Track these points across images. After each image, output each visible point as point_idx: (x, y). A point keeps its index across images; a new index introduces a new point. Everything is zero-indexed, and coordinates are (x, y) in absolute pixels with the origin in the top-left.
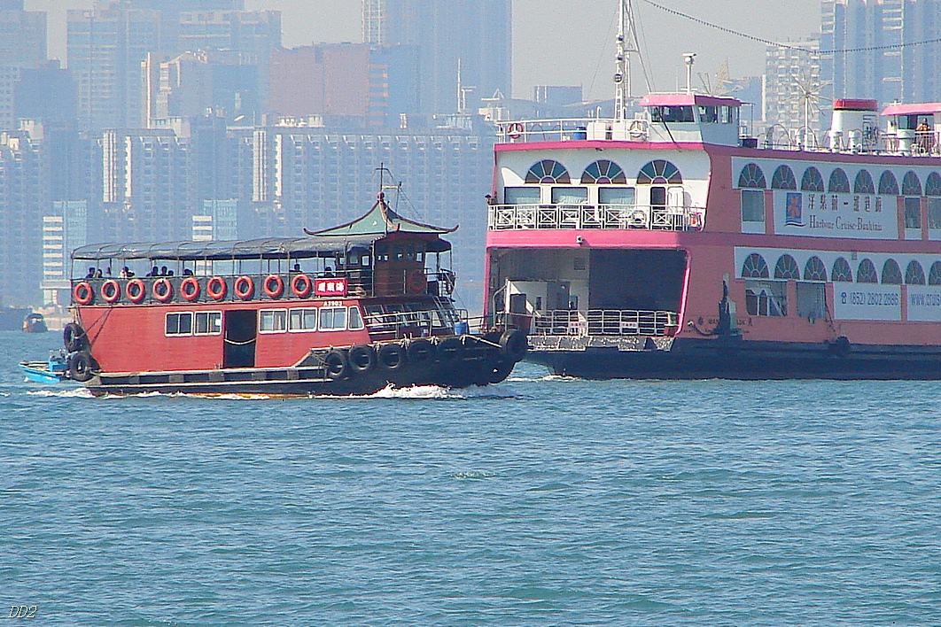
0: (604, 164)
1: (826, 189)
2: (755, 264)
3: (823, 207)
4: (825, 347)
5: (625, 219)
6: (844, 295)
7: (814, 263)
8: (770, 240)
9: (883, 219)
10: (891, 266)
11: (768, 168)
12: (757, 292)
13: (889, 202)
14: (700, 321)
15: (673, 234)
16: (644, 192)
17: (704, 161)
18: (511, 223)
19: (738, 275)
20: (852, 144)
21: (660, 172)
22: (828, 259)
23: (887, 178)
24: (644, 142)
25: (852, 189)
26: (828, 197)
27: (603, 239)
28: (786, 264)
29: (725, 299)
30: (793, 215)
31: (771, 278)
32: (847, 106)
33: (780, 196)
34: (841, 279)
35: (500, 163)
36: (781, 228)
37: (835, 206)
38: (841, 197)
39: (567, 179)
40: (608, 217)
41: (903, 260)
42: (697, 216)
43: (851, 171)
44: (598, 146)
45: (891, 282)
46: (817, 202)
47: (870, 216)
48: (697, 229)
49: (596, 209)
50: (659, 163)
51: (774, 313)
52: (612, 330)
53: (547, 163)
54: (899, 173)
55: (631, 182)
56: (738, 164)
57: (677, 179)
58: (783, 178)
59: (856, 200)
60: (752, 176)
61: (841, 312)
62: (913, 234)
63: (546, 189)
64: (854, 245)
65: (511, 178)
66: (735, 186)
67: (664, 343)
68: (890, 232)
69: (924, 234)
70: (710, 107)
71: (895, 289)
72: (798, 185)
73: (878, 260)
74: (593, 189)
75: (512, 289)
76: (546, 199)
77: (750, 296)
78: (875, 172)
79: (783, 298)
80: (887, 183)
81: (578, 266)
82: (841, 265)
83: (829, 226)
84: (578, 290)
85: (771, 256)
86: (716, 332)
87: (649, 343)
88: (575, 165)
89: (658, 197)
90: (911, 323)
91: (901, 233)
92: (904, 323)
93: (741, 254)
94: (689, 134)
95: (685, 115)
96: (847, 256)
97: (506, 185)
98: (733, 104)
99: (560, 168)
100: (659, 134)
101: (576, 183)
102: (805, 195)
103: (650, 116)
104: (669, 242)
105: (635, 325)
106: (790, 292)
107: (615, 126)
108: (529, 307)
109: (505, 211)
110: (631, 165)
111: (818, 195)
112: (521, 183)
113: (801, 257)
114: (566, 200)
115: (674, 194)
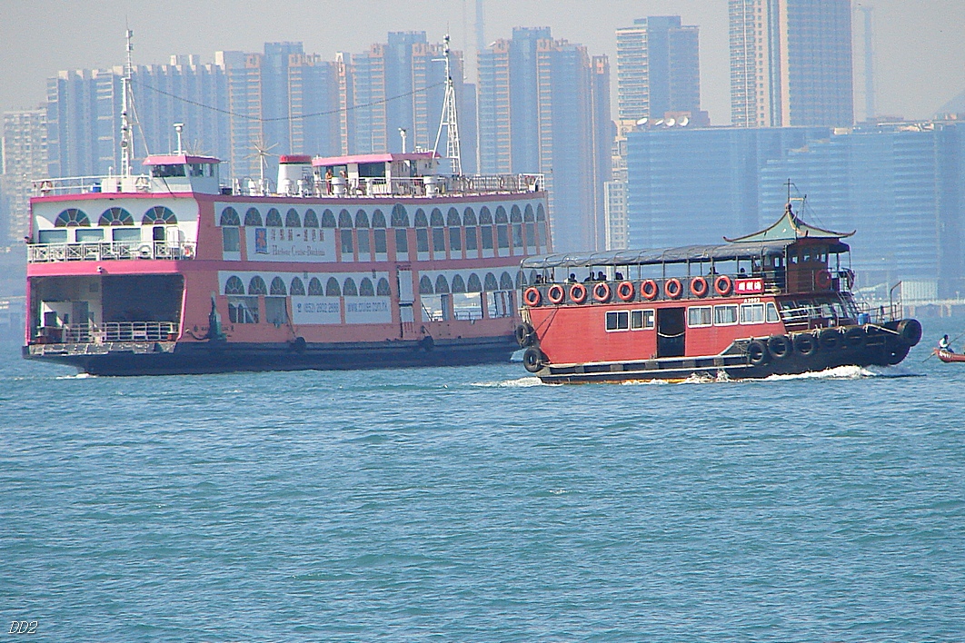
0: (115, 210)
1: (284, 225)
2: (233, 284)
3: (282, 238)
4: (286, 346)
5: (134, 253)
6: (299, 306)
7: (277, 282)
8: (244, 265)
9: (324, 246)
10: (332, 282)
11: (241, 210)
12: (235, 305)
13: (329, 233)
14: (195, 329)
15: (173, 262)
16: (147, 231)
17: (193, 207)
18: (46, 257)
19: (222, 293)
20: (301, 189)
21: (160, 216)
22: (287, 278)
23: (327, 214)
24: (147, 193)
25: (302, 225)
26: (286, 230)
27: (116, 269)
28: (256, 282)
29: (212, 313)
30: (261, 246)
31: (246, 294)
32: (290, 160)
33: (250, 232)
34: (298, 294)
35: (35, 212)
36: (252, 256)
37: (290, 237)
38: (295, 230)
39: (87, 223)
40: (121, 250)
41: (341, 278)
42: (189, 248)
43: (301, 210)
44: (111, 197)
45: (333, 294)
46: (278, 235)
47: (316, 245)
48: (190, 258)
49: (111, 246)
50: (159, 209)
51: (249, 321)
52: (126, 337)
53: (72, 211)
54: (336, 211)
55: (137, 224)
56: (219, 207)
57: (173, 221)
58: (252, 217)
59: (306, 232)
60: (229, 215)
61: (298, 318)
62: (347, 258)
63: (71, 231)
64: (305, 268)
65: (44, 223)
66: (217, 224)
67: (168, 347)
68: (330, 257)
69: (356, 257)
70: (196, 165)
71: (335, 299)
72: (264, 223)
73: (323, 278)
74: (108, 230)
75: (45, 308)
76: (71, 238)
77: (231, 309)
78: (319, 210)
79: (256, 309)
80: (328, 219)
81: (93, 288)
82: (296, 283)
83: (287, 253)
84: (94, 307)
85: (245, 277)
86: (207, 337)
87: (157, 347)
88: (93, 212)
89: (158, 235)
90: (347, 326)
91: (339, 257)
92: (343, 326)
93: (223, 276)
94: (182, 186)
95: (178, 172)
96: (300, 275)
97: (40, 229)
98: (213, 162)
99: (81, 214)
100: (159, 186)
101: (94, 226)
102: (269, 229)
103: (151, 173)
104: (170, 269)
105: (143, 333)
106: (261, 305)
107: (123, 181)
108: (59, 322)
109: (41, 249)
110: (137, 210)
111: (278, 229)
112: (52, 227)
113: (267, 278)
114: (86, 240)
115: (171, 232)
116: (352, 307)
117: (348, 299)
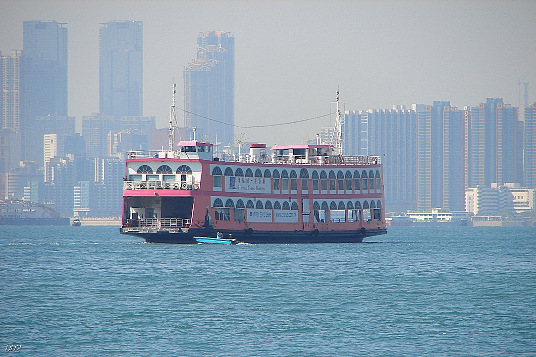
0: (164, 166)
1: (244, 175)
2: (218, 202)
3: (243, 182)
4: (244, 232)
5: (172, 186)
6: (251, 213)
7: (240, 202)
8: (223, 194)
9: (266, 186)
10: (268, 203)
11: (223, 168)
12: (219, 212)
13: (268, 180)
14: (198, 223)
15: (189, 191)
16: (178, 176)
17: (200, 166)
18: (131, 188)
19: (212, 206)
20: (254, 159)
21: (184, 170)
22: (245, 200)
23: (267, 171)
24: (179, 159)
25: (254, 175)
26: (245, 178)
27: (164, 193)
28: (229, 202)
29: (207, 215)
30: (232, 185)
31: (224, 207)
32: (255, 146)
33: (227, 178)
34: (250, 208)
35: (128, 166)
36: (228, 189)
37: (247, 181)
38: (250, 178)
39: (151, 172)
40: (166, 185)
41: (273, 201)
42: (197, 185)
43: (254, 169)
44: (162, 160)
45: (269, 208)
46: (241, 180)
47: (261, 185)
48: (197, 190)
49: (162, 183)
50: (184, 166)
51: (225, 219)
52: (168, 226)
53: (145, 166)
54: (272, 170)
55: (174, 173)
56: (212, 167)
57: (190, 172)
58: (228, 172)
59: (256, 179)
60: (217, 171)
61: (250, 219)
62: (277, 192)
63: (144, 175)
64: (254, 196)
65: (132, 172)
66: (211, 174)
67: (185, 230)
68: (268, 191)
69: (281, 192)
70: (202, 147)
71: (270, 211)
72: (234, 174)
73: (264, 201)
74: (161, 175)
75: (132, 211)
76: (144, 179)
77: (216, 213)
78: (263, 170)
79: (229, 214)
80: (267, 173)
81: (156, 202)
82: (250, 202)
83: (245, 188)
84: (157, 211)
85: (224, 199)
86: (204, 226)
87: (180, 230)
88: (154, 167)
89: (184, 178)
90: (276, 223)
91: (272, 191)
92: (273, 223)
93: (213, 199)
94: (194, 156)
95: (194, 149)
96: (252, 199)
97: (130, 174)
98: (210, 145)
99: (149, 168)
100: (184, 156)
101: (155, 173)
102: (236, 177)
103: (180, 150)
104: (187, 194)
105: (175, 224)
106: (231, 212)
107: (168, 153)
108: (139, 218)
109: (130, 183)
110: (174, 167)
111: (241, 178)
112: (136, 173)
113: (235, 200)
114: (151, 180)
115: (189, 177)
116: (278, 215)
117: (276, 211)
